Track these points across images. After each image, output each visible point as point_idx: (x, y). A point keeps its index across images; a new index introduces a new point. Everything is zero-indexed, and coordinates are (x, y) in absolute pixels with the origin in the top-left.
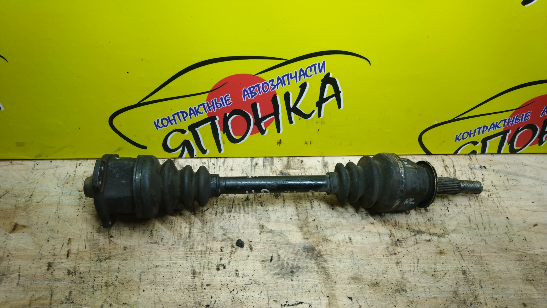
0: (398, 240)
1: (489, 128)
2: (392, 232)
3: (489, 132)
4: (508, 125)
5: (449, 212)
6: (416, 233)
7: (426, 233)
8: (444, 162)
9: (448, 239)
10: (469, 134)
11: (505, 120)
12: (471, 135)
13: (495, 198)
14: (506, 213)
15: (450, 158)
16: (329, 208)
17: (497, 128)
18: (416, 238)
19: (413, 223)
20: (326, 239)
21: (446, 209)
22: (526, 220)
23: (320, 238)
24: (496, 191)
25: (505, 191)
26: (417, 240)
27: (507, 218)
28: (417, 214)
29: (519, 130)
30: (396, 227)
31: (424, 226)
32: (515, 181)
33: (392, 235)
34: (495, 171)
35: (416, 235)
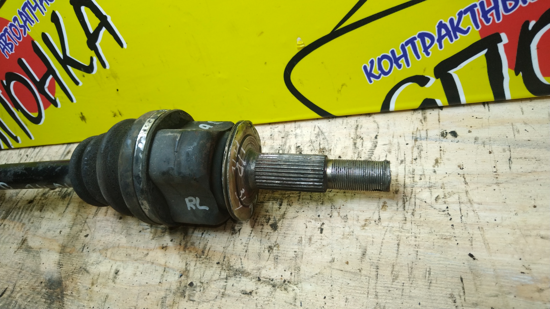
0: (191, 284)
1: (436, 37)
2: (188, 268)
3: (441, 47)
4: (488, 20)
5: (321, 233)
6: (231, 273)
7: (250, 277)
8: (359, 130)
9: (292, 294)
10: (394, 60)
11: (471, 9)
12: (400, 62)
13: (453, 203)
14: (472, 242)
15: (374, 121)
16: (116, 217)
17: (458, 34)
18: (226, 286)
19: (236, 253)
20: (84, 268)
21: (319, 225)
22: (532, 266)
23: (77, 266)
24: (463, 186)
25: (490, 186)
26: (225, 289)
27: (471, 255)
28: (253, 234)
29: (530, 28)
30: (200, 257)
31: (254, 260)
32: (534, 161)
33: (186, 273)
34: (480, 141)
35: (229, 278)
